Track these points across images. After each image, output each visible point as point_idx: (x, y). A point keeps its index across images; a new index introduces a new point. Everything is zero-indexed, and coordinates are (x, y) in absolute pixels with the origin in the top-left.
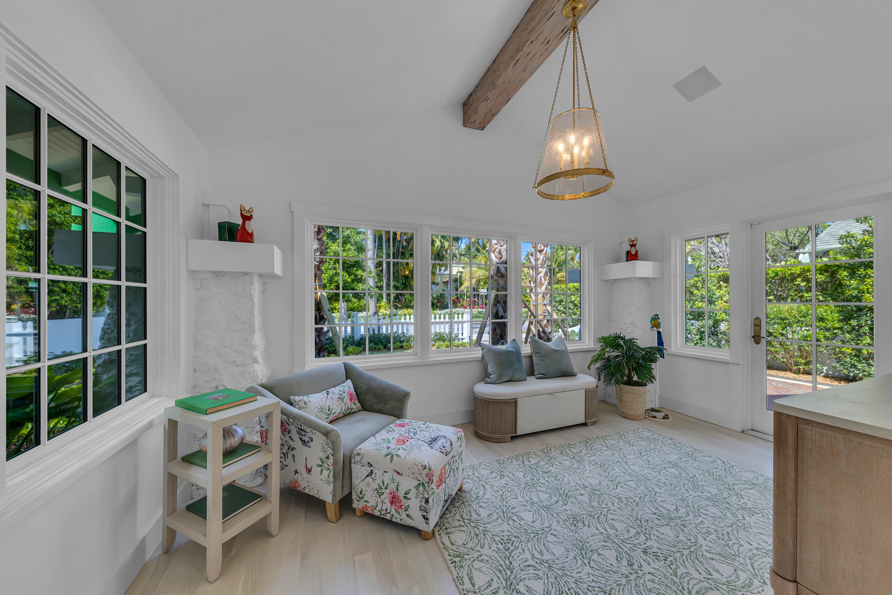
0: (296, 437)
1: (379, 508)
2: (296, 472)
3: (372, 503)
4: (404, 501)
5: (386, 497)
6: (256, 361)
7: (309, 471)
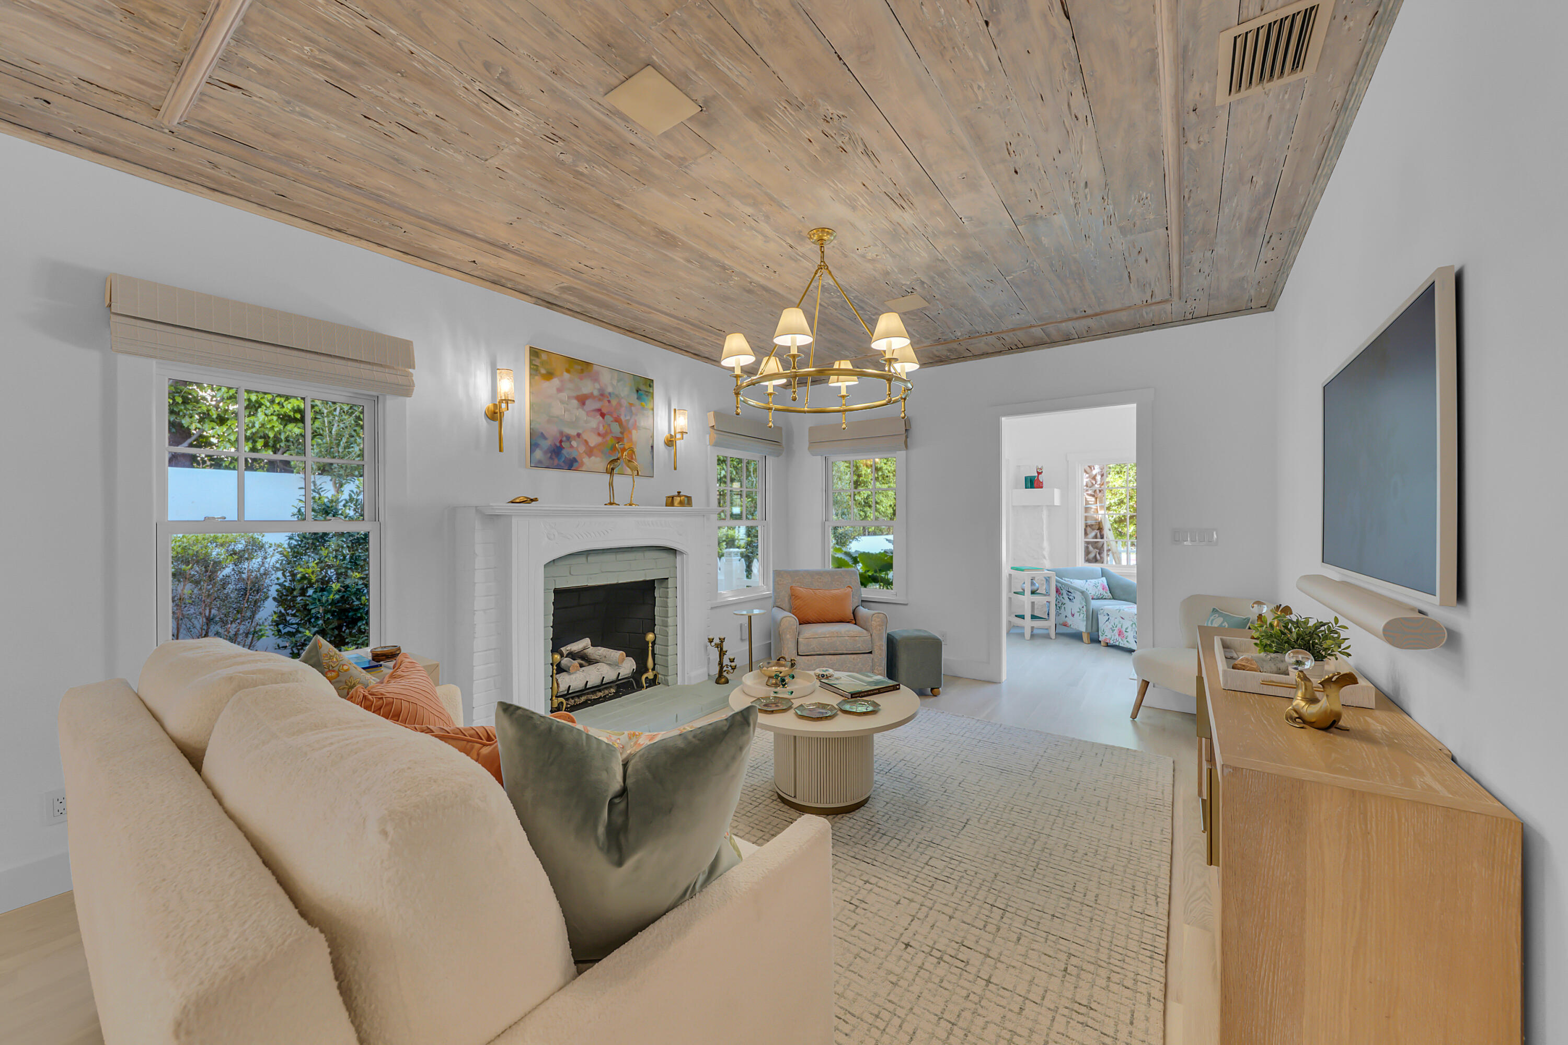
0: (1066, 596)
1: (1113, 639)
2: (1066, 616)
3: (1109, 636)
4: (1125, 633)
5: (1116, 632)
6: (1045, 558)
7: (1073, 615)
